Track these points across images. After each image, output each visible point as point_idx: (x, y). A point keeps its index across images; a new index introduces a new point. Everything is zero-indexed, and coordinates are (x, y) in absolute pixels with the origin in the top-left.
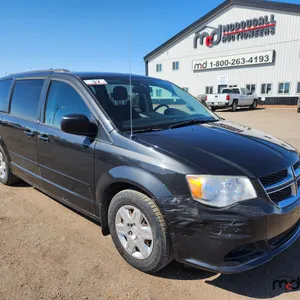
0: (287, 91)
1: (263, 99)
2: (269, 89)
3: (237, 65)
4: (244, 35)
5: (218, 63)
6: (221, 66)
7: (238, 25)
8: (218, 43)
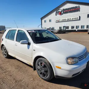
1: (77, 30)
2: (78, 27)
5: (63, 20)
6: (64, 21)
7: (69, 9)
8: (63, 14)
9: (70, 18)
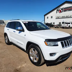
3: (67, 17)
6: (63, 17)
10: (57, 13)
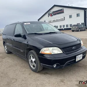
0: (68, 27)
1: (63, 29)
2: (64, 26)
3: (57, 21)
4: (58, 14)
5: (53, 21)
8: (53, 15)
9: (58, 19)
10: (48, 17)
